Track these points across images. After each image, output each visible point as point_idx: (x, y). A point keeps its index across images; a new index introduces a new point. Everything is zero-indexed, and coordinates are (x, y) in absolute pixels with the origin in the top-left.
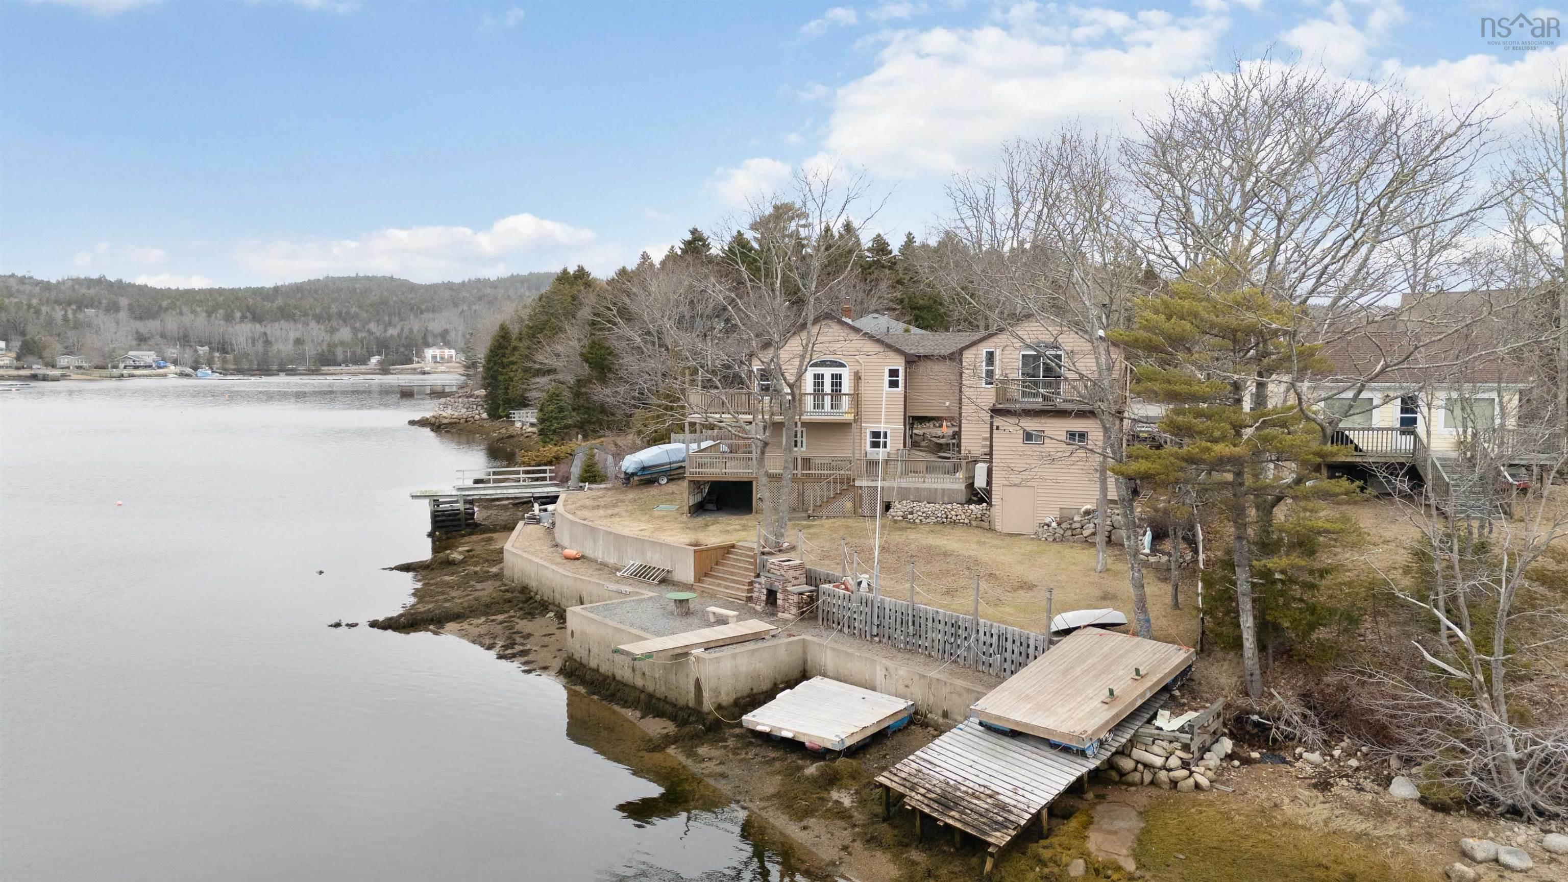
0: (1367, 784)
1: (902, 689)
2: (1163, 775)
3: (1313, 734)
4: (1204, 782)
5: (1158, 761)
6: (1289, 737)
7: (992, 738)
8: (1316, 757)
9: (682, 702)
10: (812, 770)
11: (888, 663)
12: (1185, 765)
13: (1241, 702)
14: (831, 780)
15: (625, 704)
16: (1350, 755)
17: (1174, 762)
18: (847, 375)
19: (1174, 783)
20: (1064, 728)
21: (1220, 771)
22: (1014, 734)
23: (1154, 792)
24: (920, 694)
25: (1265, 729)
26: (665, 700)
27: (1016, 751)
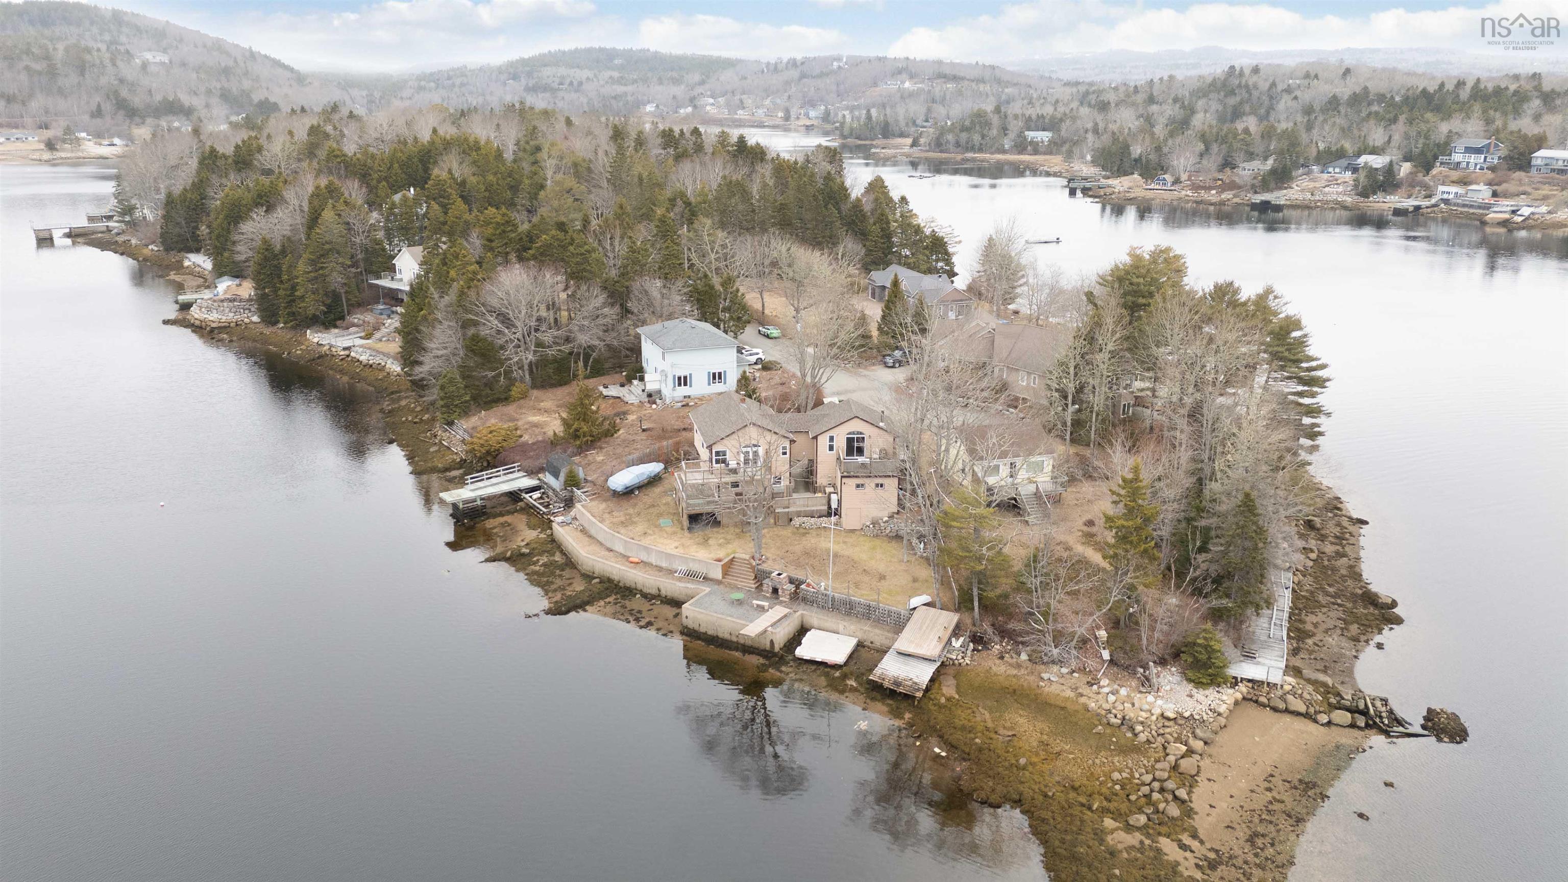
0: (1014, 655)
1: (852, 633)
2: (956, 662)
3: (997, 639)
4: (969, 662)
5: (954, 657)
6: (990, 639)
7: (902, 658)
8: (998, 647)
9: (762, 647)
10: (837, 674)
11: (845, 624)
12: (963, 658)
13: (974, 629)
14: (845, 677)
15: (730, 649)
16: (1007, 644)
17: (959, 657)
18: (761, 451)
19: (960, 664)
20: (929, 654)
21: (972, 656)
22: (909, 655)
23: (954, 668)
24: (860, 635)
25: (982, 638)
26: (751, 647)
27: (912, 662)
